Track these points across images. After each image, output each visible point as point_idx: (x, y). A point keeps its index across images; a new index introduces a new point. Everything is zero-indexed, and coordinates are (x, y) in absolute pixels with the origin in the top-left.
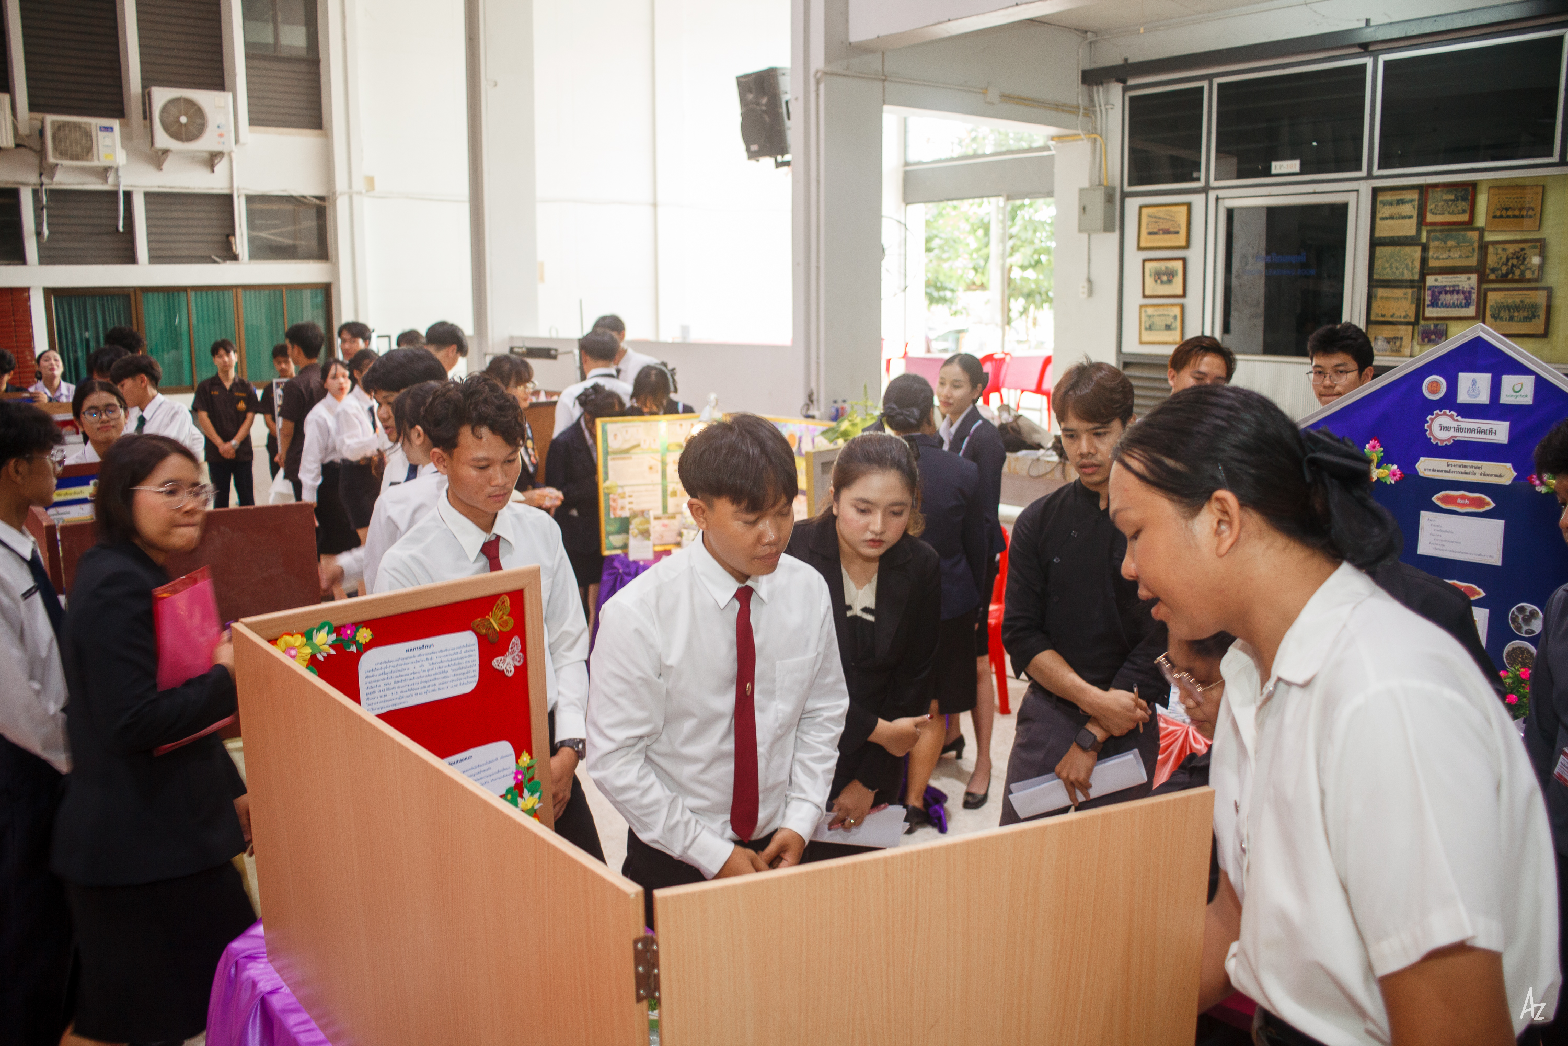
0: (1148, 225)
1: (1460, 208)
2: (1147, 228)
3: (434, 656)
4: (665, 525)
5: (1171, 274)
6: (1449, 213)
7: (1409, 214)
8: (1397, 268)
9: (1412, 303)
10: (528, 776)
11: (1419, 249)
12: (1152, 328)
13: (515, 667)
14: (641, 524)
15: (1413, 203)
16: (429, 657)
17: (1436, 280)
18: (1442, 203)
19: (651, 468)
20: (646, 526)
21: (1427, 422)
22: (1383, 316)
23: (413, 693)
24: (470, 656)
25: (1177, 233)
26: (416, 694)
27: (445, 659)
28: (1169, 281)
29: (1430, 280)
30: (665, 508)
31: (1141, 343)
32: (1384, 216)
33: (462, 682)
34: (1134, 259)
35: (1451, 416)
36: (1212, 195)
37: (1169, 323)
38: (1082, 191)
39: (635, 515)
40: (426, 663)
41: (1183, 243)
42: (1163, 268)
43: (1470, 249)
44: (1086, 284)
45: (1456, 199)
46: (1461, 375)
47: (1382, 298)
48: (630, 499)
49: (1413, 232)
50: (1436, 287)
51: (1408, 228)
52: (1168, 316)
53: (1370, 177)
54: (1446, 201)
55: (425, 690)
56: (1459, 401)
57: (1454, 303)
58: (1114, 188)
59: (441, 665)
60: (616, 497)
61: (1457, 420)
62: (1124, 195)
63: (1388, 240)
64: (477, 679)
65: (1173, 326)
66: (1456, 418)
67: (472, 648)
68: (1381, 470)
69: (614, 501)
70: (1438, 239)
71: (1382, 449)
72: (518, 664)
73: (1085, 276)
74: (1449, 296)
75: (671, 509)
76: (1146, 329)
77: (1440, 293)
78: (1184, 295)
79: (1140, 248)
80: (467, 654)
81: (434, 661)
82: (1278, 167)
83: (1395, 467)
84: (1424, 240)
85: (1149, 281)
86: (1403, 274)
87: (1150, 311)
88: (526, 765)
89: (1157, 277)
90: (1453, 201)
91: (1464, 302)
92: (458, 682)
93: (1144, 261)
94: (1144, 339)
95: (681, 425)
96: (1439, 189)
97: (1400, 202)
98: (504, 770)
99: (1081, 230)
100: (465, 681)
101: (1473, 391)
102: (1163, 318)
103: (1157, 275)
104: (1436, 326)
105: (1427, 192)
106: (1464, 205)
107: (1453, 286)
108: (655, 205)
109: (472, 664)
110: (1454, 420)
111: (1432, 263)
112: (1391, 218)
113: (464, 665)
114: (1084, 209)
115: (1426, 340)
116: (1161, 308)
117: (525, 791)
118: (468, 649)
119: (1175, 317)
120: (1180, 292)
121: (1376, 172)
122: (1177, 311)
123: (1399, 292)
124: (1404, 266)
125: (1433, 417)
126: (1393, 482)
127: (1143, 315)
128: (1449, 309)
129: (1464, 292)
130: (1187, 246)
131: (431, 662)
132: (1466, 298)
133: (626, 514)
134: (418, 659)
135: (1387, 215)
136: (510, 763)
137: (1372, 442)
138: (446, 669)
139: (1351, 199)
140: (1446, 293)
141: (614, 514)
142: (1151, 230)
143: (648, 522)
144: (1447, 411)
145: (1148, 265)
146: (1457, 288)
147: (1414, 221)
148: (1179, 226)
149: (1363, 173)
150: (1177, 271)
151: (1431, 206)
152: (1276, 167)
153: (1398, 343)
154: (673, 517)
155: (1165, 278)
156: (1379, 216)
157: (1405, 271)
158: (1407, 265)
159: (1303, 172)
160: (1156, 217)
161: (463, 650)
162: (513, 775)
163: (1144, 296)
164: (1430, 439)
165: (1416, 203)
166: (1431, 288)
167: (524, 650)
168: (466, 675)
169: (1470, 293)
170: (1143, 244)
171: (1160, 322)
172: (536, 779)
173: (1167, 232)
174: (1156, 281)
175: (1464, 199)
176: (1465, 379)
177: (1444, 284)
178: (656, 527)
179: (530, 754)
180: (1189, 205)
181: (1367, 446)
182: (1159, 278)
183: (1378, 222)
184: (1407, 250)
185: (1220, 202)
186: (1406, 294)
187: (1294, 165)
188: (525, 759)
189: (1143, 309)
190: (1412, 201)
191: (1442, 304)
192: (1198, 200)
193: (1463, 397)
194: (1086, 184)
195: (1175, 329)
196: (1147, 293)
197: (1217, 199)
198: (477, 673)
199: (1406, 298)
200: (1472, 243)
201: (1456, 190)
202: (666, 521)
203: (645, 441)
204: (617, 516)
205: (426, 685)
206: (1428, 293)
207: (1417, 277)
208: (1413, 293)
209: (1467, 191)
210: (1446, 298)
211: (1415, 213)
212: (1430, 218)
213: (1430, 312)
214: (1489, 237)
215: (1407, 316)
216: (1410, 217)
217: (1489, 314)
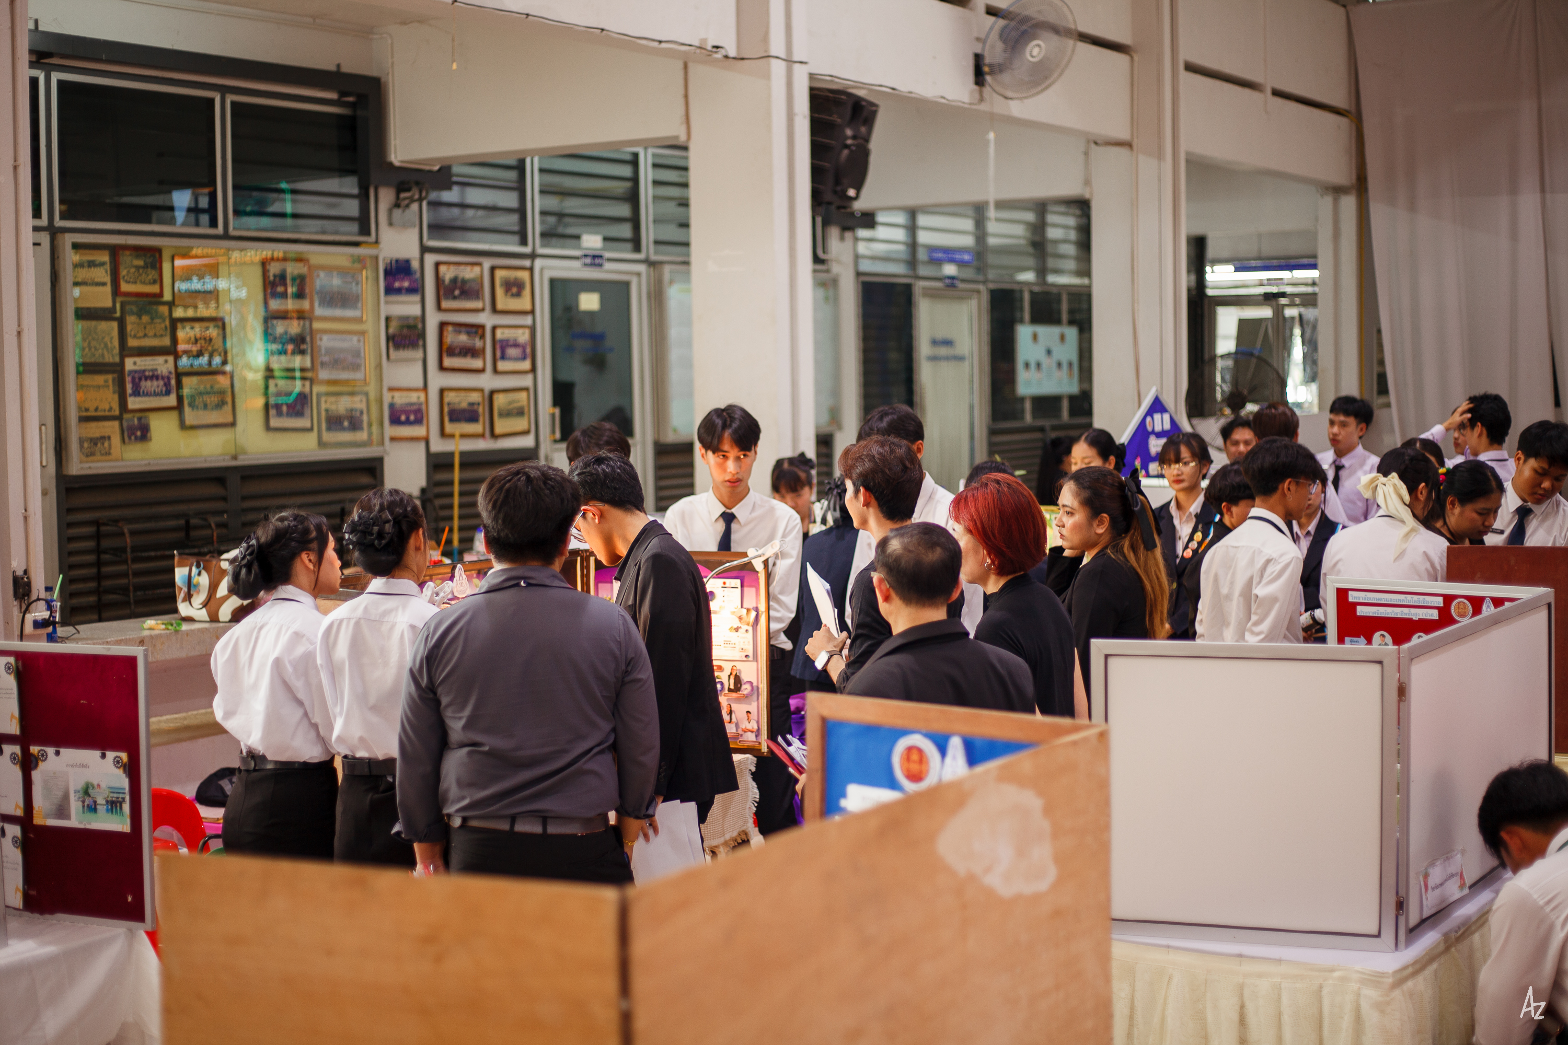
1: (150, 277)
6: (143, 283)
7: (100, 280)
8: (96, 349)
9: (114, 392)
11: (115, 325)
15: (105, 267)
17: (135, 363)
18: (133, 270)
22: (87, 410)
29: (130, 364)
43: (163, 326)
45: (145, 267)
49: (108, 303)
50: (136, 372)
51: (102, 298)
53: (52, 228)
54: (138, 268)
57: (155, 392)
70: (132, 313)
74: (149, 383)
77: (140, 379)
84: (118, 313)
86: (103, 355)
90: (143, 268)
91: (164, 389)
96: (129, 252)
97: (91, 264)
104: (140, 419)
105: (118, 254)
106: (153, 274)
107: (154, 371)
111: (132, 343)
112: (84, 283)
115: (133, 438)
121: (59, 223)
123: (99, 379)
124: (102, 346)
125: (1150, 441)
128: (151, 398)
129: (163, 378)
132: (165, 385)
140: (146, 378)
146: (156, 373)
147: (108, 289)
149: (43, 221)
151: (123, 272)
153: (105, 444)
157: (106, 353)
158: (106, 345)
165: (108, 267)
166: (131, 372)
169: (169, 379)
175: (153, 267)
177: (143, 368)
184: (103, 325)
186: (106, 381)
190: (102, 264)
191: (143, 392)
199: (108, 387)
200: (164, 321)
201: (131, 255)
206: (128, 379)
207: (117, 359)
208: (114, 380)
209: (152, 256)
210: (147, 385)
211: (108, 279)
212: (125, 287)
213: (134, 403)
214: (179, 313)
215: (111, 409)
216: (104, 284)
217: (186, 402)
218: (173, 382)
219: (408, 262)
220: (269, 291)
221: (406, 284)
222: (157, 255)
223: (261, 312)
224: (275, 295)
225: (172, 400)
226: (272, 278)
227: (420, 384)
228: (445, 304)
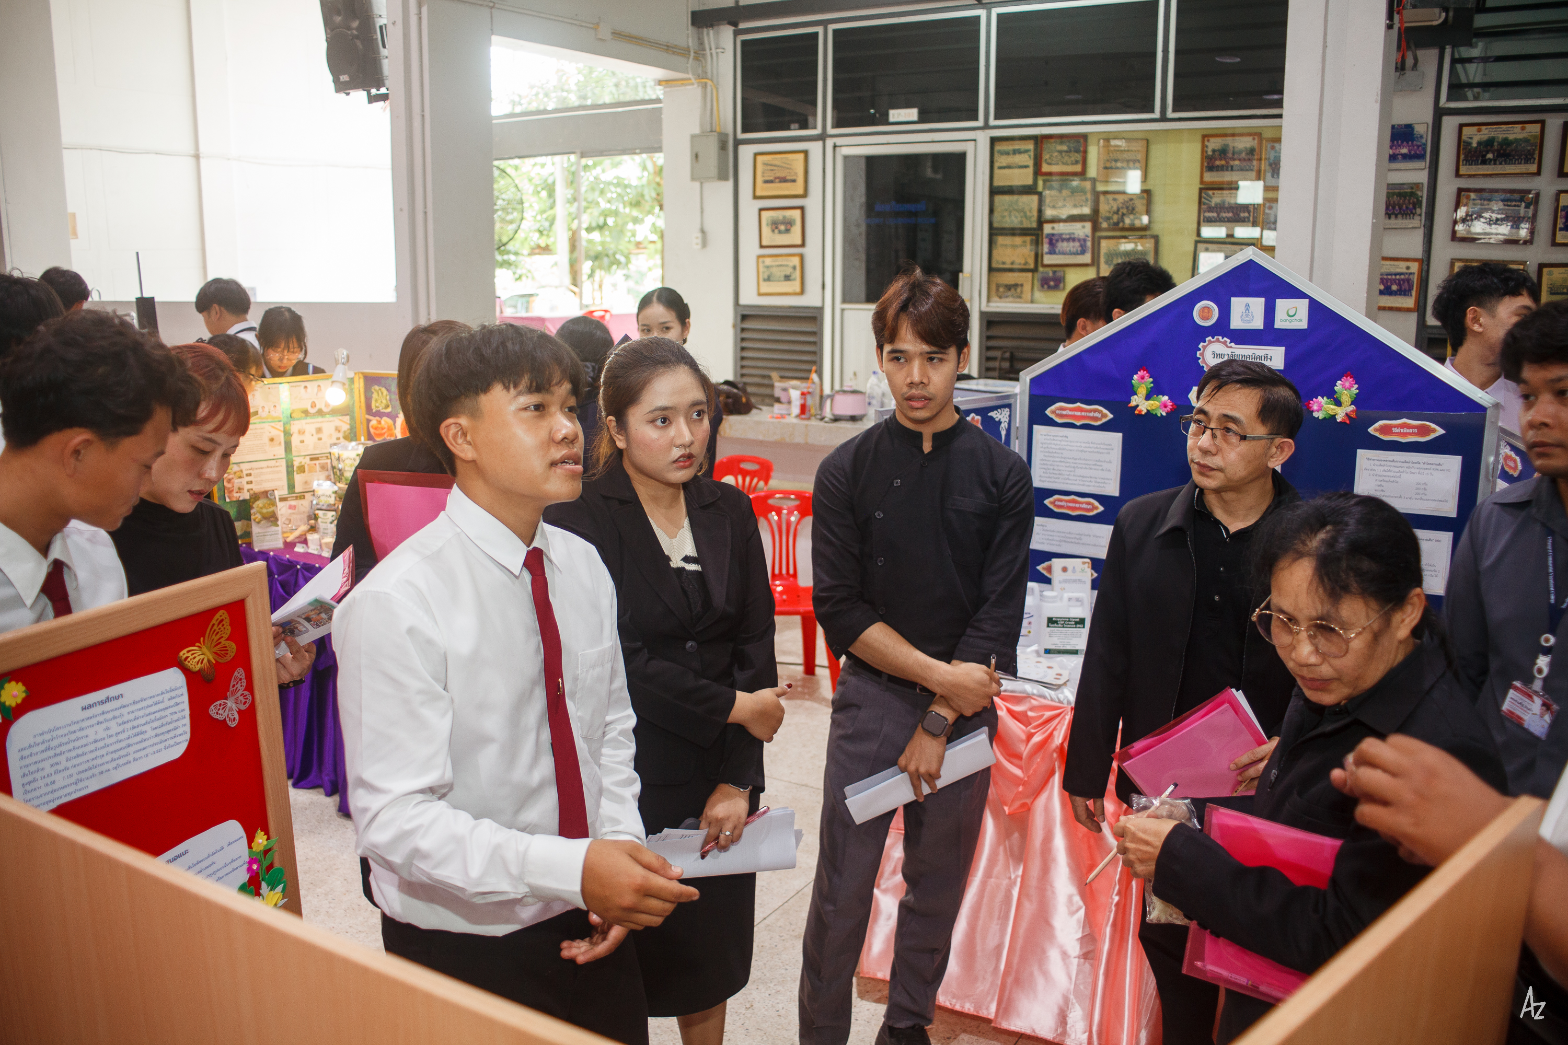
0: (763, 173)
1: (1072, 159)
2: (763, 176)
3: (125, 711)
4: (291, 507)
5: (789, 223)
6: (1063, 163)
7: (1025, 164)
8: (1015, 217)
9: (1031, 250)
10: (266, 864)
11: (1035, 197)
12: (772, 279)
13: (240, 712)
14: (264, 507)
15: (1029, 153)
16: (117, 713)
17: (1053, 229)
18: (1056, 154)
19: (272, 440)
20: (272, 509)
21: (1200, 350)
22: (1004, 263)
23: (95, 771)
24: (177, 704)
25: (794, 181)
26: (101, 773)
27: (141, 713)
28: (787, 231)
29: (1047, 229)
30: (291, 487)
31: (760, 294)
32: (1001, 165)
33: (167, 743)
34: (749, 208)
35: (1225, 343)
36: (830, 143)
37: (788, 273)
38: (693, 137)
39: (256, 497)
40: (113, 724)
41: (800, 191)
42: (781, 218)
43: (1084, 198)
44: (699, 235)
45: (1068, 150)
46: (1234, 300)
47: (1002, 245)
48: (249, 479)
49: (1030, 182)
50: (1053, 235)
51: (1024, 177)
52: (787, 266)
53: (986, 126)
54: (1060, 152)
55: (114, 764)
56: (1232, 327)
57: (1070, 251)
58: (727, 135)
59: (135, 723)
60: (231, 476)
61: (1231, 347)
62: (738, 143)
63: (1006, 189)
64: (188, 736)
65: (793, 277)
66: (1229, 345)
67: (179, 692)
68: (1151, 402)
69: (229, 481)
70: (1054, 188)
71: (1151, 380)
72: (243, 708)
73: (698, 226)
74: (1065, 244)
75: (298, 488)
76: (765, 280)
77: (1057, 241)
78: (803, 245)
79: (755, 197)
80: (172, 702)
81: (125, 719)
82: (896, 116)
83: (1166, 398)
84: (1040, 188)
85: (766, 230)
86: (1021, 222)
87: (768, 261)
88: (262, 848)
89: (774, 226)
90: (1066, 152)
91: (1080, 249)
92: (162, 746)
93: (761, 210)
94: (763, 290)
95: (306, 387)
96: (1052, 140)
97: (1015, 152)
98: (233, 861)
99: (693, 179)
100: (171, 742)
101: (1247, 316)
102: (782, 268)
103: (775, 225)
104: (1054, 272)
105: (1042, 142)
106: (1079, 157)
107: (1069, 234)
108: (197, 157)
109: (179, 715)
110: (1228, 347)
111: (1049, 212)
112: (1009, 167)
113: (168, 719)
114: (697, 156)
115: (1046, 286)
116: (780, 258)
117: (264, 885)
118: (173, 694)
119: (794, 268)
120: (799, 242)
121: (992, 122)
122: (796, 261)
123: (1018, 240)
124: (1022, 214)
125: (1205, 344)
126: (1164, 414)
127: (761, 265)
128: (1067, 256)
129: (1079, 240)
130: (805, 195)
131: (120, 720)
132: (1081, 246)
133: (246, 496)
134: (101, 719)
135: (1004, 164)
136: (241, 850)
137: (1141, 373)
138: (144, 728)
139: (969, 148)
140: (1063, 240)
141: (229, 498)
142: (767, 178)
143: (274, 504)
144: (1220, 338)
145: (765, 214)
146: (1072, 236)
147: (1030, 170)
148: (796, 174)
149: (980, 123)
150: (794, 220)
151: (1046, 156)
152: (893, 115)
153: (1019, 290)
154: (301, 496)
155: (782, 228)
156: (996, 165)
157: (1024, 220)
158: (1025, 213)
159: (921, 120)
160: (772, 165)
161: (167, 696)
162: (246, 866)
163: (762, 247)
164: (1203, 367)
165: (1032, 154)
166: (1048, 236)
167: (250, 687)
168: (172, 734)
169: (1085, 240)
170: (758, 193)
171: (779, 273)
172: (277, 865)
173: (784, 180)
174: (773, 231)
175: (1076, 150)
176: (1238, 304)
177: (1061, 232)
178: (282, 509)
179: (267, 833)
180: (806, 153)
181: (1135, 377)
182: (777, 228)
183: (996, 171)
184: (1025, 199)
185: (838, 149)
186: (1024, 242)
187: (912, 114)
188: (261, 841)
189: (761, 260)
190: (1026, 151)
191: (1059, 251)
192: (815, 148)
193: (1236, 323)
194: (697, 131)
195: (794, 280)
196: (764, 243)
197: (835, 146)
198: (188, 729)
199: (1025, 246)
200: (1085, 193)
201: (1069, 142)
202: (293, 503)
203: (263, 407)
204: (234, 499)
205: (115, 756)
206: (1046, 241)
207: (1034, 225)
208: (1032, 240)
209: (1079, 143)
210: (1063, 246)
211: (1031, 163)
212: (1045, 168)
213: (1048, 259)
214: (1100, 188)
215: (1026, 263)
216: (1026, 167)
217: (1102, 260)
218: (1089, 244)
219: (1409, 127)
220: (1206, 164)
221: (1405, 151)
222: (1082, 140)
223: (1197, 186)
224: (1211, 168)
225: (1087, 258)
226: (1210, 153)
227: (1418, 253)
228: (1463, 170)
